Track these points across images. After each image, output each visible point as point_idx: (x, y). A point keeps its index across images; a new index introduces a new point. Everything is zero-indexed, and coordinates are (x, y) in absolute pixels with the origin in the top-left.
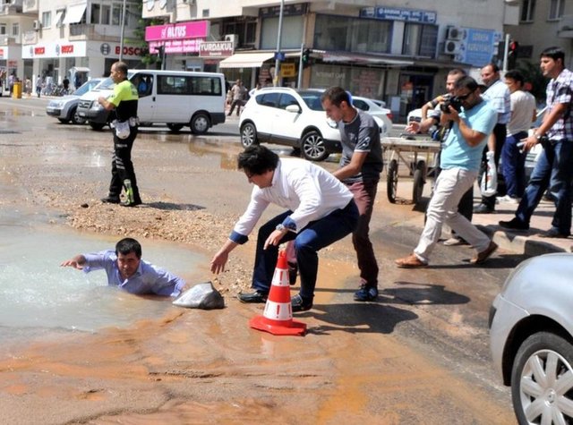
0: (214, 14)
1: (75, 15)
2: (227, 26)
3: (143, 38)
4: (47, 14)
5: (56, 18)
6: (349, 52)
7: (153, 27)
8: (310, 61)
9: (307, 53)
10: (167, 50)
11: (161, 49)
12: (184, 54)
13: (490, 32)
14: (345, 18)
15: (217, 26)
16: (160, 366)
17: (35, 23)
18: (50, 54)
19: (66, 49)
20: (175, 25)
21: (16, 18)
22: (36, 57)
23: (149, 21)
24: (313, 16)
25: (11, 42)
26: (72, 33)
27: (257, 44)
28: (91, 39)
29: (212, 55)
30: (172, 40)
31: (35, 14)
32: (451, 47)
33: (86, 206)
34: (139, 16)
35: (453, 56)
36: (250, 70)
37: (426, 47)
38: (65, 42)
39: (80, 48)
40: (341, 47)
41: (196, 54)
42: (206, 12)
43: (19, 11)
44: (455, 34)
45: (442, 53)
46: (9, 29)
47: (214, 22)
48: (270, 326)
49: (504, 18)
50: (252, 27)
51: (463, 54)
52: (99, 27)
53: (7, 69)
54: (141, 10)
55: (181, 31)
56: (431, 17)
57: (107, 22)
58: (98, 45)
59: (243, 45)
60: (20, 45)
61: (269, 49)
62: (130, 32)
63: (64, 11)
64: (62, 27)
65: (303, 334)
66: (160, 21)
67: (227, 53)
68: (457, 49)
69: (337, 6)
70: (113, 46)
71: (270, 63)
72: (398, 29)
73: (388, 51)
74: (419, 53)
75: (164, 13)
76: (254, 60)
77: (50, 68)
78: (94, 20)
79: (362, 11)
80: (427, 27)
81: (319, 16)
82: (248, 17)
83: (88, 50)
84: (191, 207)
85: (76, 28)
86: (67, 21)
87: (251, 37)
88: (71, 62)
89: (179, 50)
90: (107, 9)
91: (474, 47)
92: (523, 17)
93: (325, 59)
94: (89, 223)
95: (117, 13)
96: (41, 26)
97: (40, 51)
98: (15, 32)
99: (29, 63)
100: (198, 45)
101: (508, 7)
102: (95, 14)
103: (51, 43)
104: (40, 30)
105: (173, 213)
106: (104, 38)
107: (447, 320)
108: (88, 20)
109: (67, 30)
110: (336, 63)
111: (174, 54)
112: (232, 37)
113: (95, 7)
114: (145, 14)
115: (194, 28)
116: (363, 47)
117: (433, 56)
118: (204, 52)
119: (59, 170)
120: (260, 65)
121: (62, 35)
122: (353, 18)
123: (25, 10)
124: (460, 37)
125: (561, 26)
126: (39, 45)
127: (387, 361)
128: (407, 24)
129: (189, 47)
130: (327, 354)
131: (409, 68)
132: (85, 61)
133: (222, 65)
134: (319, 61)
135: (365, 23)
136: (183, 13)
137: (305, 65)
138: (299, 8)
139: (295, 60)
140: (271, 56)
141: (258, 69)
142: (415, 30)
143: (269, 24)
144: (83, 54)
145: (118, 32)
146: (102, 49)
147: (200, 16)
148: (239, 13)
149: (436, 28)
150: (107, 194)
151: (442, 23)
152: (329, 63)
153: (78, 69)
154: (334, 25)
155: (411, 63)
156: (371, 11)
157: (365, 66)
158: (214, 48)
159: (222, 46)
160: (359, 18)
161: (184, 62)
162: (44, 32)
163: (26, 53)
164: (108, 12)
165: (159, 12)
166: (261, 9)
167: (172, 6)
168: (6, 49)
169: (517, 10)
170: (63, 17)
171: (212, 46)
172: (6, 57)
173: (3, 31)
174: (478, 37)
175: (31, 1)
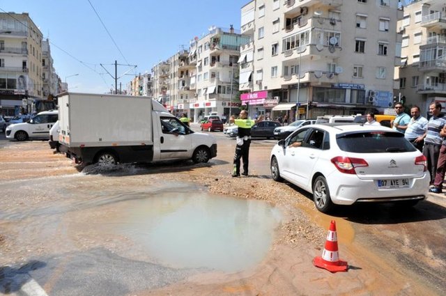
0: (269, 88)
1: (211, 90)
2: (275, 93)
3: (240, 99)
4: (200, 90)
5: (203, 92)
6: (326, 102)
7: (244, 94)
8: (311, 107)
9: (310, 103)
10: (250, 104)
11: (247, 103)
12: (257, 105)
13: (388, 92)
14: (324, 88)
15: (271, 93)
17: (195, 94)
18: (201, 106)
19: (207, 104)
20: (253, 93)
21: (187, 92)
22: (195, 108)
23: (242, 92)
24: (311, 90)
25: (185, 101)
26: (210, 98)
27: (288, 100)
28: (218, 100)
29: (269, 105)
30: (251, 99)
31: (195, 90)
32: (371, 99)
33: (217, 180)
34: (238, 90)
35: (372, 103)
36: (285, 111)
37: (361, 99)
38: (207, 101)
39: (213, 104)
40: (322, 101)
41: (262, 105)
42: (266, 87)
43: (188, 89)
44: (373, 93)
45: (368, 102)
46: (184, 97)
47: (269, 91)
48: (326, 265)
49: (393, 86)
50: (286, 93)
51: (377, 102)
52: (221, 95)
54: (238, 87)
55: (255, 96)
56: (362, 87)
57: (224, 93)
58: (221, 102)
59: (282, 101)
60: (189, 103)
61: (293, 102)
62: (234, 97)
63: (207, 89)
64: (206, 95)
65: (346, 270)
66: (246, 92)
67: (275, 104)
68: (374, 100)
69: (322, 83)
70: (227, 103)
71: (294, 109)
72: (348, 92)
73: (345, 101)
74: (357, 102)
75: (248, 88)
76: (287, 107)
77: (201, 112)
78: (219, 92)
79: (332, 85)
80: (360, 91)
81: (314, 87)
82: (284, 89)
83: (217, 104)
85: (211, 95)
86: (208, 93)
87: (285, 97)
88: (210, 110)
89: (254, 103)
90: (224, 87)
91: (381, 99)
92: (401, 86)
93: (318, 106)
95: (229, 89)
96: (197, 95)
97: (197, 105)
98: (187, 98)
99: (192, 110)
100: (263, 101)
101: (395, 82)
102: (219, 89)
103: (201, 102)
104: (197, 97)
106: (223, 99)
108: (217, 92)
109: (208, 96)
110: (322, 107)
111: (253, 105)
112: (277, 98)
113: (219, 87)
114: (240, 89)
115: (261, 94)
116: (331, 100)
117: (364, 103)
118: (265, 104)
120: (290, 109)
121: (206, 99)
122: (328, 88)
123: (190, 89)
124: (375, 95)
125: (417, 89)
126: (197, 103)
128: (352, 90)
129: (259, 102)
132: (215, 109)
133: (273, 109)
134: (315, 107)
135: (334, 90)
136: (256, 88)
137: (309, 109)
138: (305, 85)
139: (305, 107)
140: (295, 105)
141: (289, 111)
142: (355, 93)
143: (292, 91)
144: (215, 106)
145: (229, 97)
146: (223, 104)
147: (263, 89)
148: (280, 87)
149: (364, 91)
151: (367, 89)
152: (319, 107)
154: (319, 91)
155: (355, 106)
156: (336, 85)
157: (335, 108)
158: (270, 102)
159: (273, 102)
160: (332, 88)
161: (257, 108)
162: (199, 98)
163: (191, 106)
164: (225, 89)
165: (246, 88)
166: (289, 86)
167: (252, 86)
168: (183, 105)
169: (398, 83)
170: (206, 91)
171: (268, 102)
172: (183, 108)
173: (182, 98)
174: (383, 95)
175: (193, 85)
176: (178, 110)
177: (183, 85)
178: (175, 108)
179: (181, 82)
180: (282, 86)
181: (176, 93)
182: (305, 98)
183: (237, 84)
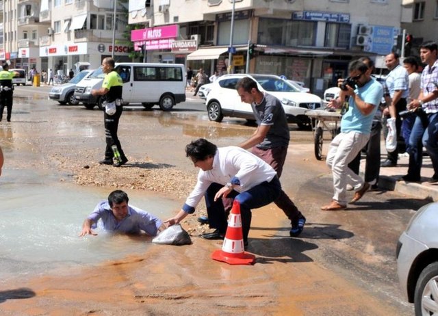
0: (182, 20)
1: (78, 23)
2: (192, 28)
3: (129, 39)
4: (58, 23)
5: (64, 26)
6: (284, 46)
7: (137, 30)
8: (255, 54)
9: (252, 47)
10: (148, 48)
11: (143, 47)
12: (160, 50)
13: (390, 29)
14: (281, 20)
15: (185, 29)
16: (144, 291)
17: (49, 29)
18: (61, 52)
19: (72, 49)
20: (153, 28)
21: (35, 26)
22: (50, 55)
23: (133, 26)
24: (256, 22)
25: (31, 44)
26: (76, 37)
27: (214, 41)
28: (91, 41)
29: (181, 51)
30: (151, 40)
31: (49, 23)
32: (361, 40)
33: (87, 167)
34: (127, 22)
35: (362, 47)
36: (210, 61)
37: (343, 41)
38: (72, 43)
39: (83, 48)
40: (278, 42)
41: (169, 50)
42: (176, 18)
43: (37, 21)
44: (364, 30)
45: (355, 45)
46: (30, 35)
47: (182, 25)
48: (227, 258)
49: (401, 18)
50: (211, 28)
51: (370, 45)
52: (97, 32)
53: (29, 65)
54: (127, 18)
55: (158, 33)
56: (346, 18)
57: (102, 28)
58: (96, 45)
59: (204, 43)
60: (38, 47)
61: (224, 45)
62: (119, 35)
63: (70, 20)
64: (69, 32)
65: (252, 264)
66: (142, 26)
67: (192, 49)
68: (366, 41)
69: (275, 11)
70: (107, 46)
71: (225, 55)
72: (321, 28)
73: (314, 44)
74: (337, 45)
75: (145, 20)
76: (212, 53)
77: (60, 63)
78: (92, 26)
79: (294, 15)
80: (343, 25)
81: (261, 19)
82: (208, 22)
83: (89, 49)
84: (167, 166)
85: (79, 33)
86: (73, 28)
87: (210, 36)
88: (76, 59)
89: (156, 47)
90: (102, 18)
91: (379, 40)
92: (416, 16)
93: (266, 52)
94: (90, 181)
95: (109, 21)
96: (53, 32)
97: (52, 50)
98: (34, 37)
99: (45, 60)
100: (170, 43)
101: (404, 10)
102: (93, 22)
103: (61, 45)
104: (52, 35)
105: (153, 171)
106: (100, 40)
107: (362, 251)
108: (88, 26)
109: (72, 34)
110: (274, 55)
111: (153, 51)
112: (196, 37)
113: (93, 17)
114: (131, 21)
115: (167, 31)
116: (294, 42)
117: (348, 47)
118: (175, 49)
119: (67, 140)
120: (217, 57)
121: (69, 39)
122: (287, 20)
123: (41, 20)
124: (368, 33)
126: (52, 47)
127: (317, 283)
128: (328, 24)
129: (164, 45)
130: (271, 279)
131: (330, 57)
132: (86, 57)
133: (189, 58)
134: (262, 53)
135: (297, 23)
136: (159, 20)
137: (251, 58)
138: (246, 14)
139: (243, 53)
140: (225, 50)
141: (216, 60)
142: (334, 28)
143: (223, 26)
144: (85, 52)
145: (110, 35)
146: (99, 48)
147: (171, 21)
148: (201, 18)
149: (349, 26)
150: (103, 158)
151: (354, 23)
152: (269, 55)
153: (81, 63)
155: (331, 53)
156: (300, 15)
157: (296, 56)
158: (182, 45)
159: (189, 44)
160: (292, 20)
161: (160, 56)
162: (55, 36)
163: (43, 53)
164: (103, 20)
165: (141, 19)
166: (217, 15)
167: (150, 14)
168: (28, 50)
169: (410, 12)
170: (69, 25)
171: (181, 44)
172: (27, 56)
173: (25, 36)
174: (381, 32)
175: (45, 14)
176: (18, 60)
177: (28, 12)
178: (13, 56)
179: (23, 8)
180: (205, 15)
181: (15, 28)
182: (243, 37)
183: (125, 12)
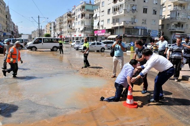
0: (107, 28)
1: (81, 29)
2: (109, 30)
3: (94, 33)
4: (76, 29)
5: (78, 30)
6: (131, 34)
8: (124, 37)
9: (124, 35)
10: (98, 35)
11: (97, 35)
12: (101, 36)
13: (156, 31)
14: (130, 29)
15: (107, 31)
17: (74, 31)
18: (77, 36)
19: (80, 35)
20: (99, 30)
21: (71, 30)
22: (75, 37)
23: (95, 30)
24: (124, 29)
25: (70, 34)
26: (81, 32)
27: (114, 34)
28: (84, 33)
29: (106, 36)
31: (74, 29)
32: (150, 33)
35: (150, 35)
36: (113, 38)
37: (145, 34)
38: (80, 34)
39: (82, 35)
40: (129, 34)
41: (103, 36)
42: (105, 28)
43: (71, 29)
44: (150, 31)
45: (148, 34)
47: (107, 30)
49: (159, 28)
50: (113, 30)
51: (152, 35)
52: (86, 31)
53: (70, 39)
55: (100, 32)
56: (146, 28)
57: (87, 30)
58: (86, 34)
59: (112, 34)
61: (117, 34)
62: (91, 32)
63: (80, 28)
65: (137, 107)
66: (97, 30)
67: (109, 35)
68: (151, 34)
69: (129, 26)
70: (88, 35)
73: (138, 34)
74: (144, 35)
75: (97, 28)
77: (77, 39)
79: (133, 27)
80: (145, 30)
82: (113, 29)
83: (84, 35)
85: (82, 31)
87: (113, 32)
88: (81, 38)
89: (100, 35)
90: (87, 28)
91: (154, 33)
92: (162, 28)
93: (127, 36)
95: (89, 29)
96: (75, 31)
97: (75, 36)
98: (71, 32)
99: (73, 38)
100: (104, 34)
101: (159, 26)
102: (85, 29)
103: (77, 34)
104: (75, 32)
106: (87, 33)
108: (84, 30)
109: (80, 32)
110: (129, 37)
112: (110, 32)
113: (85, 28)
114: (94, 29)
115: (103, 31)
116: (133, 34)
118: (105, 35)
119: (77, 59)
120: (115, 37)
121: (79, 33)
122: (132, 29)
123: (72, 28)
125: (169, 29)
126: (75, 35)
128: (141, 29)
129: (102, 34)
131: (142, 37)
132: (83, 37)
133: (108, 37)
134: (126, 36)
135: (134, 29)
136: (101, 28)
137: (123, 37)
138: (122, 27)
140: (117, 36)
141: (115, 38)
142: (143, 31)
143: (116, 29)
145: (89, 32)
146: (86, 35)
147: (104, 29)
148: (111, 28)
151: (148, 29)
152: (128, 37)
153: (82, 39)
154: (128, 30)
156: (135, 27)
157: (134, 37)
158: (107, 34)
159: (108, 34)
160: (133, 29)
161: (101, 37)
163: (73, 36)
165: (96, 28)
166: (115, 27)
167: (99, 27)
168: (69, 35)
169: (161, 26)
170: (79, 30)
171: (106, 34)
172: (69, 37)
173: (69, 32)
174: (154, 31)
175: (74, 27)
176: (67, 38)
177: (69, 27)
178: (66, 37)
179: (68, 26)
180: (112, 27)
181: (66, 30)
182: (121, 33)
183: (93, 27)
